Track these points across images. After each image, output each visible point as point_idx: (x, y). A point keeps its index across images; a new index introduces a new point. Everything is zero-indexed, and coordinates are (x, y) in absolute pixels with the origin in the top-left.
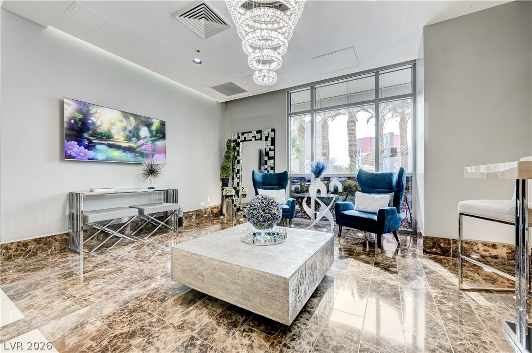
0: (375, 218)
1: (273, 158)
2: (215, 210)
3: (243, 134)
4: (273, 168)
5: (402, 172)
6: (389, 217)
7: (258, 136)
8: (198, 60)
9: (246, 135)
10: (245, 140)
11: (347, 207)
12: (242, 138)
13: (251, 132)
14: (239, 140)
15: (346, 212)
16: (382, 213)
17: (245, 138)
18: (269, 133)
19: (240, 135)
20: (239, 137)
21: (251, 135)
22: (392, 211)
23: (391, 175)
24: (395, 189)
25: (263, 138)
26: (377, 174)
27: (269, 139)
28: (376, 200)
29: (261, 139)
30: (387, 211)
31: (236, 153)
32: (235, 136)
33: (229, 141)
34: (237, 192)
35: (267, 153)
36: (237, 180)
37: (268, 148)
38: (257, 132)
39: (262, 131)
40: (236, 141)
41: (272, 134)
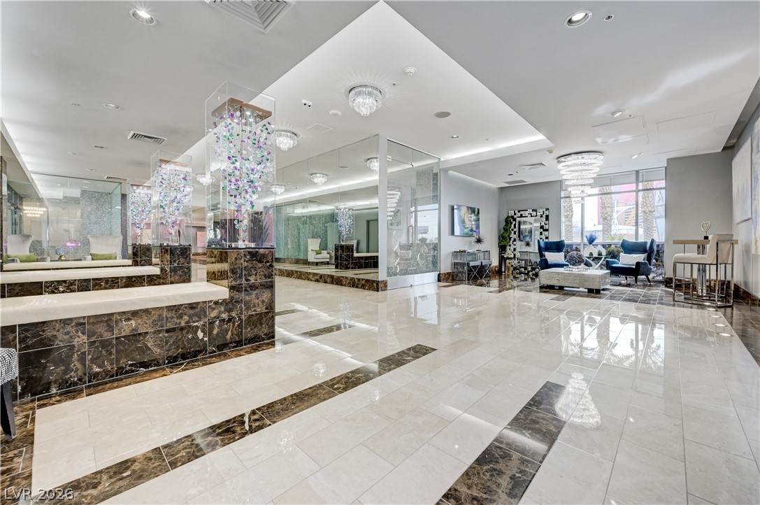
0: (634, 267)
1: (547, 230)
2: (496, 269)
3: (519, 211)
4: (547, 238)
5: (653, 241)
6: (643, 266)
7: (534, 214)
9: (522, 212)
11: (614, 263)
12: (519, 214)
13: (527, 210)
14: (515, 216)
15: (614, 265)
16: (638, 264)
17: (521, 215)
18: (544, 212)
19: (516, 212)
20: (515, 214)
21: (527, 212)
22: (645, 263)
23: (646, 243)
24: (649, 252)
25: (539, 215)
27: (544, 216)
28: (635, 258)
29: (536, 216)
30: (642, 263)
31: (513, 226)
32: (512, 213)
33: (508, 217)
34: (515, 255)
35: (542, 227)
36: (514, 247)
37: (543, 224)
38: (533, 210)
39: (538, 210)
40: (512, 217)
41: (547, 213)
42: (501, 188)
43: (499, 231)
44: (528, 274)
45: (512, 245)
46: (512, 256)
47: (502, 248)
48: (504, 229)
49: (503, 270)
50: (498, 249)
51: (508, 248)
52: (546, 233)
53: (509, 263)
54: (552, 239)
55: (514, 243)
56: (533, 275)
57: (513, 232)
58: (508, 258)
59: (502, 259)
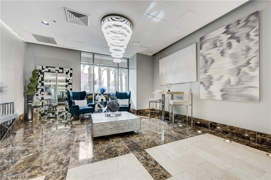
0: (128, 106)
1: (71, 84)
2: (21, 118)
3: (47, 67)
4: (71, 89)
5: (130, 92)
7: (61, 71)
8: (46, 23)
9: (50, 68)
10: (49, 71)
12: (47, 70)
13: (55, 67)
14: (43, 71)
18: (68, 71)
19: (44, 67)
20: (43, 69)
21: (54, 69)
23: (126, 93)
24: (128, 98)
25: (65, 72)
26: (121, 93)
27: (69, 73)
28: (125, 101)
29: (63, 73)
31: (40, 78)
32: (39, 68)
33: (35, 70)
34: (43, 103)
35: (67, 81)
36: (42, 96)
37: (68, 79)
38: (60, 68)
39: (64, 69)
40: (40, 71)
41: (71, 71)
42: (28, 43)
43: (25, 81)
44: (55, 118)
45: (39, 94)
46: (41, 104)
47: (28, 98)
48: (31, 81)
49: (30, 117)
50: (23, 98)
51: (35, 97)
52: (70, 86)
53: (36, 111)
54: (76, 90)
55: (42, 93)
56: (60, 117)
57: (40, 84)
58: (36, 107)
59: (28, 107)
